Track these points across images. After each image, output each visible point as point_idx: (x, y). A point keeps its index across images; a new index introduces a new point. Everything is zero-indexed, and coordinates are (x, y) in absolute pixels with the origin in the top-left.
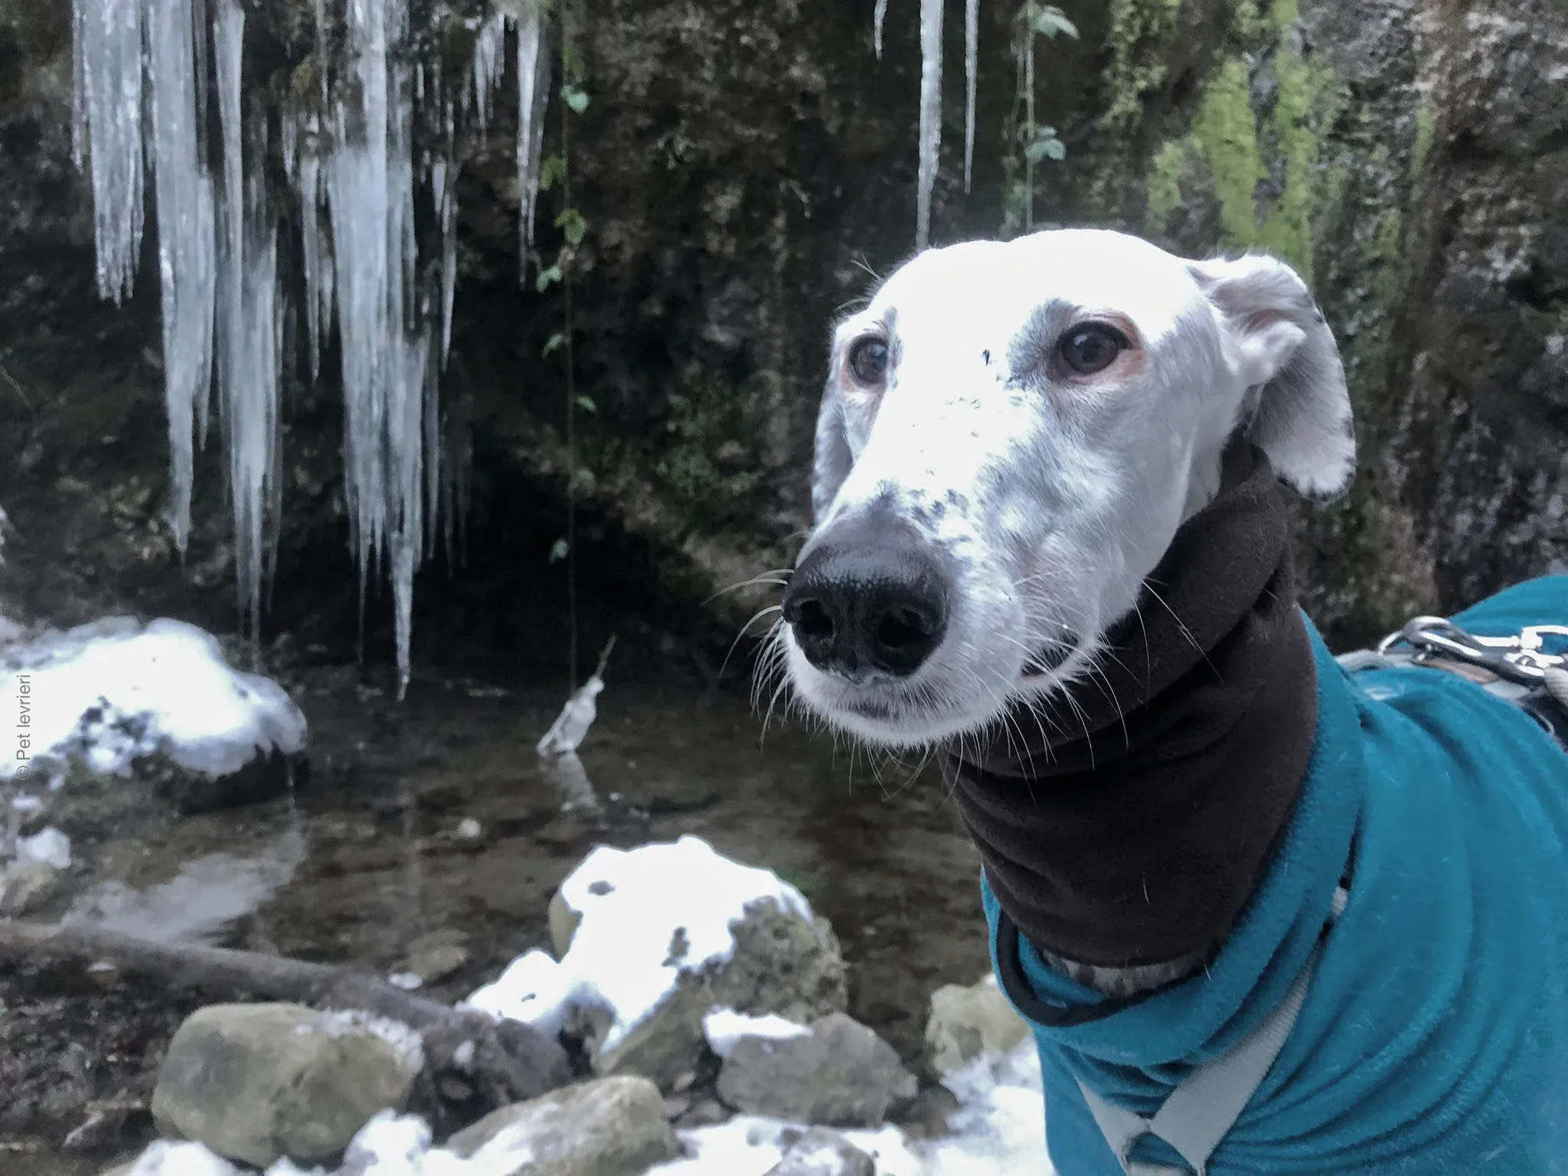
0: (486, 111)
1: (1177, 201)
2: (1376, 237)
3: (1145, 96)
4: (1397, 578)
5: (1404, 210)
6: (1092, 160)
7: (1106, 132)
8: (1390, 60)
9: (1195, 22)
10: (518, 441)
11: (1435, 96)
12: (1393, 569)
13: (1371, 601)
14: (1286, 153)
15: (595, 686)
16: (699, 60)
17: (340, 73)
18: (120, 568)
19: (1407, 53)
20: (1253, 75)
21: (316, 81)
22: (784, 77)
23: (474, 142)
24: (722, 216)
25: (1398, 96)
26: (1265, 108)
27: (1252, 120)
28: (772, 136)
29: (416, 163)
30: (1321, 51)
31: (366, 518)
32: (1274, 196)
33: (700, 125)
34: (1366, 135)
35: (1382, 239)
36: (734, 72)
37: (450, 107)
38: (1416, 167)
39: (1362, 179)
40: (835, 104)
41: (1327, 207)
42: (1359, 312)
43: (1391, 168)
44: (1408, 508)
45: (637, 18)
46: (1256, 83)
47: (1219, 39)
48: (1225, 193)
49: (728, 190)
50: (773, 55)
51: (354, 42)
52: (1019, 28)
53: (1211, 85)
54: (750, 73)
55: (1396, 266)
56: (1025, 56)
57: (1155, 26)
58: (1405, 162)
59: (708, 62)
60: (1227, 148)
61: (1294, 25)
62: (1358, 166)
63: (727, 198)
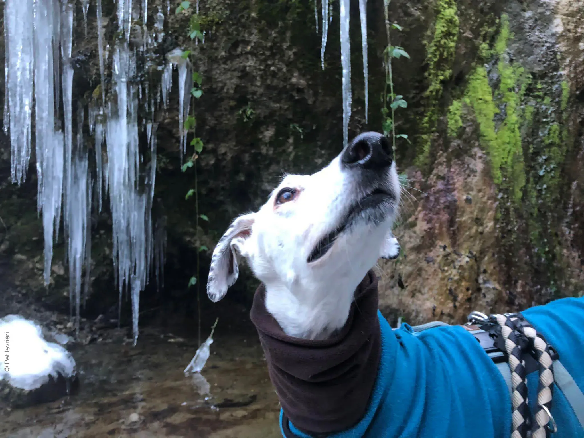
0: (167, 102)
1: (460, 124)
2: (549, 134)
3: (442, 82)
4: (573, 281)
5: (560, 123)
6: (422, 109)
7: (428, 97)
8: (548, 63)
9: (463, 52)
10: (186, 234)
11: (568, 76)
12: (571, 277)
13: (562, 291)
14: (506, 102)
15: (210, 341)
16: (254, 77)
17: (109, 91)
18: (35, 290)
19: (555, 60)
20: (489, 72)
21: (101, 95)
22: (289, 83)
23: (163, 114)
24: (267, 140)
25: (552, 77)
26: (495, 85)
27: (490, 90)
28: (286, 106)
29: (140, 124)
30: (517, 61)
31: (122, 269)
32: (502, 120)
33: (256, 103)
34: (541, 93)
35: (552, 135)
36: (269, 82)
37: (153, 101)
38: (564, 105)
39: (540, 111)
40: (311, 92)
41: (526, 123)
42: (545, 166)
43: (552, 106)
44: (575, 249)
45: (228, 62)
46: (491, 75)
47: (473, 59)
48: (480, 120)
49: (269, 129)
50: (284, 74)
51: (115, 78)
52: (385, 57)
53: (471, 77)
54: (275, 82)
55: (559, 146)
56: (388, 67)
57: (445, 54)
58: (559, 103)
59: (258, 78)
60: (480, 101)
61: (505, 52)
62: (538, 106)
63: (269, 132)
